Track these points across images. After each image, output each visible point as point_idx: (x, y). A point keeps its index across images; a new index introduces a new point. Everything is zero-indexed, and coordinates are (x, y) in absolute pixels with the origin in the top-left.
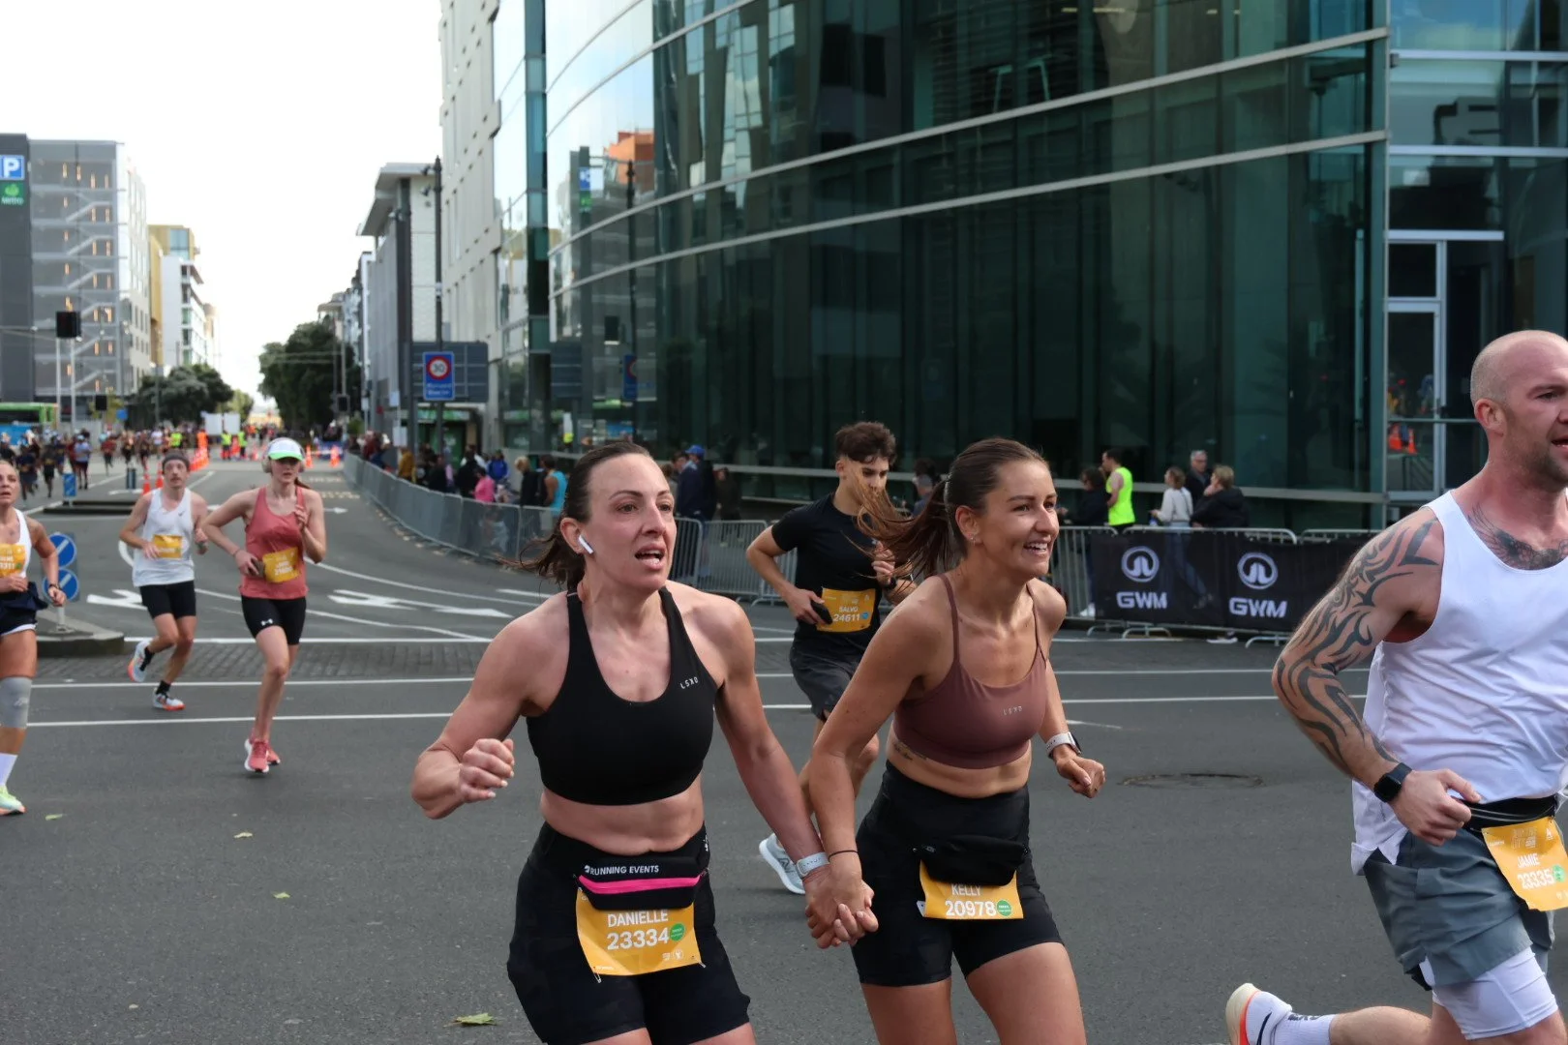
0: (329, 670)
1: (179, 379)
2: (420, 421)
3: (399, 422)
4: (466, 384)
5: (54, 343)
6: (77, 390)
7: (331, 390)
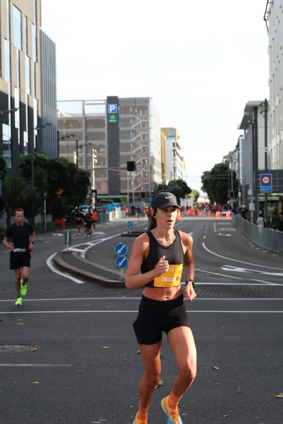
0: (216, 295)
1: (171, 186)
2: (260, 201)
3: (252, 201)
4: (277, 186)
5: (127, 173)
6: (135, 190)
7: (227, 189)
